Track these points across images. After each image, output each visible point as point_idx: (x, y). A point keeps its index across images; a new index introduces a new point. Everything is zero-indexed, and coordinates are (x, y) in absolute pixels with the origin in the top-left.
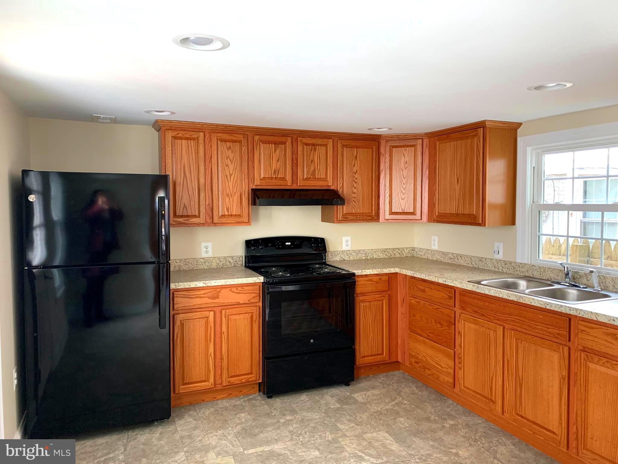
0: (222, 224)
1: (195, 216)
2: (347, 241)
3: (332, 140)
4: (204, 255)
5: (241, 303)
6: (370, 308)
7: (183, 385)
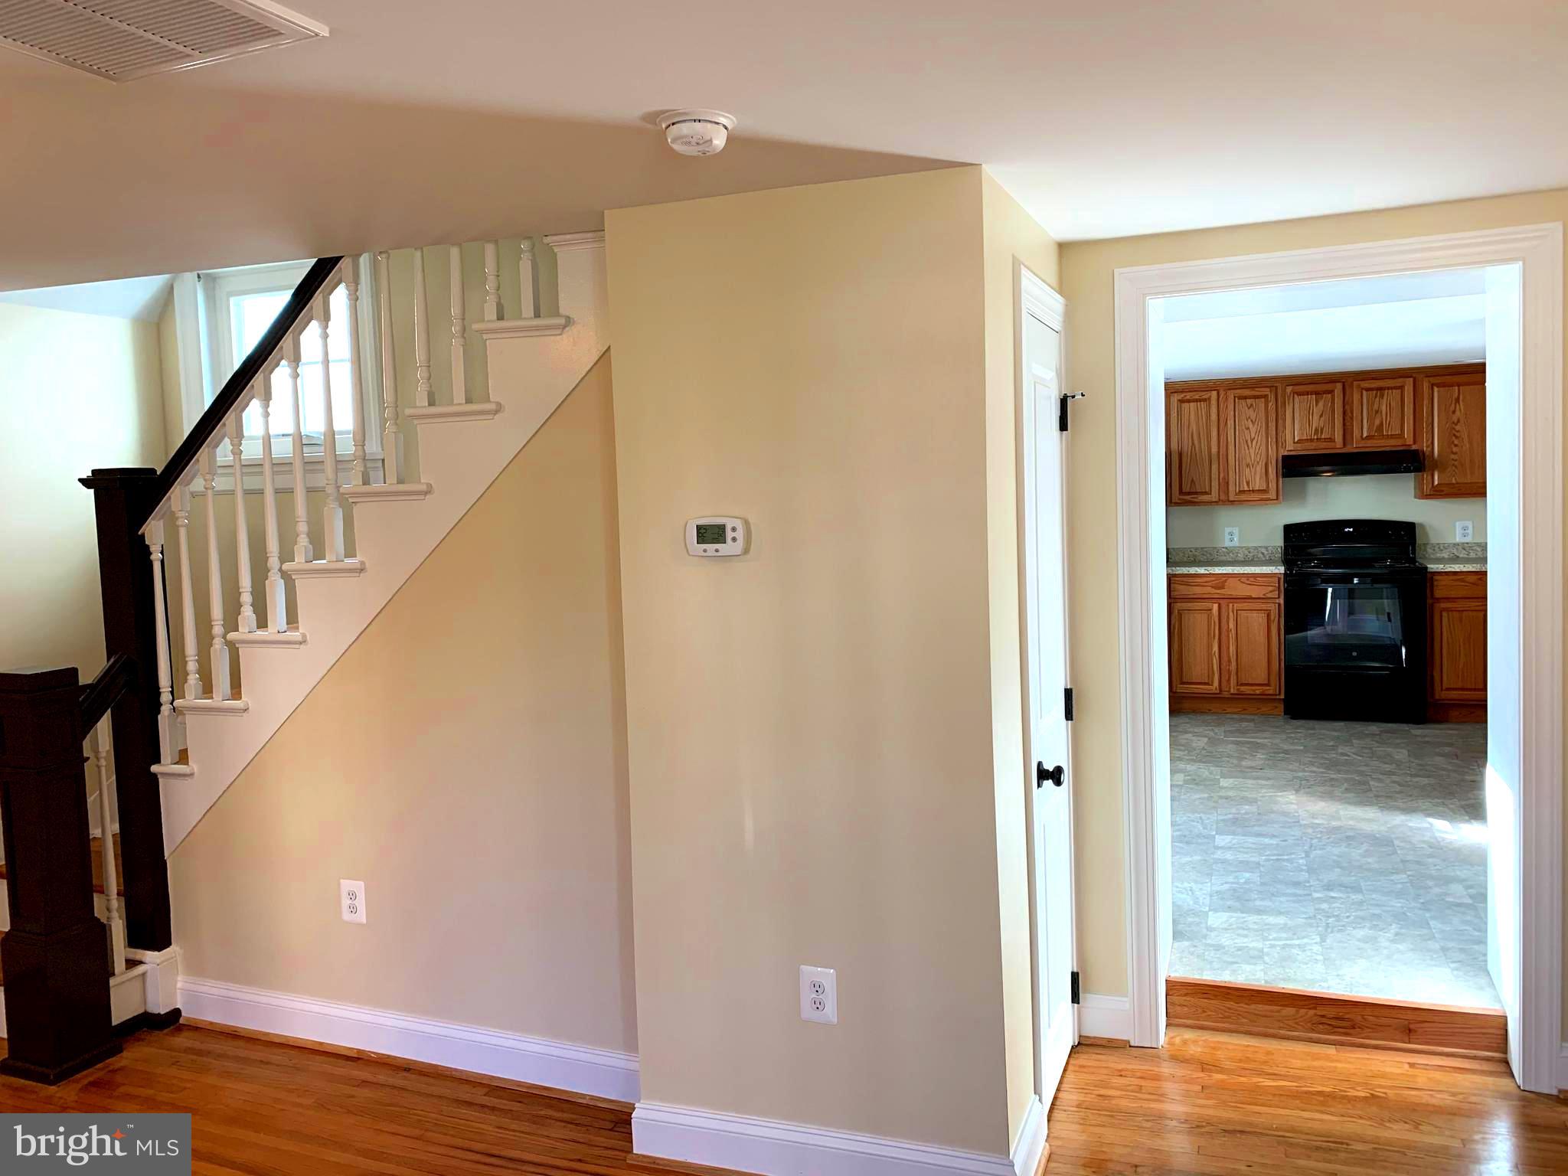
0: (1241, 502)
1: (1206, 493)
2: (1465, 529)
3: (1411, 379)
4: (1227, 544)
5: (1254, 596)
6: (1461, 621)
7: (1181, 684)
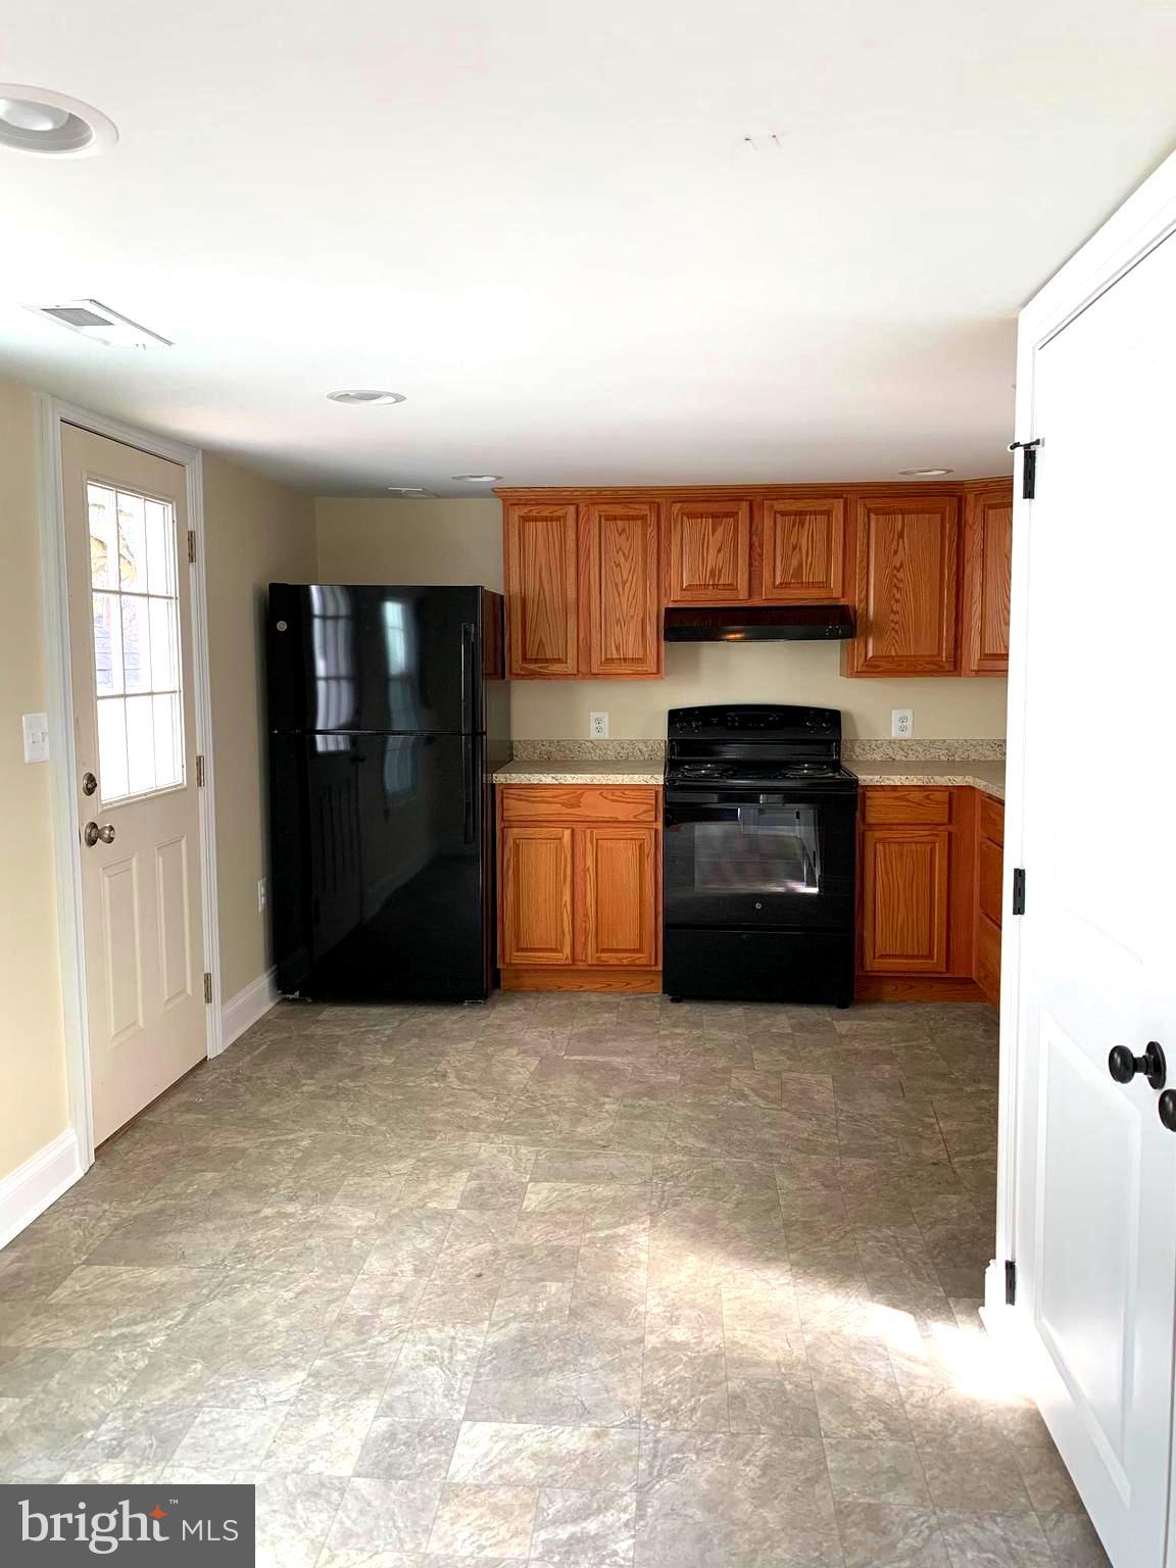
0: (608, 675)
1: (559, 661)
2: (903, 719)
3: (842, 500)
4: (594, 735)
5: (621, 819)
6: (901, 856)
7: (518, 951)
